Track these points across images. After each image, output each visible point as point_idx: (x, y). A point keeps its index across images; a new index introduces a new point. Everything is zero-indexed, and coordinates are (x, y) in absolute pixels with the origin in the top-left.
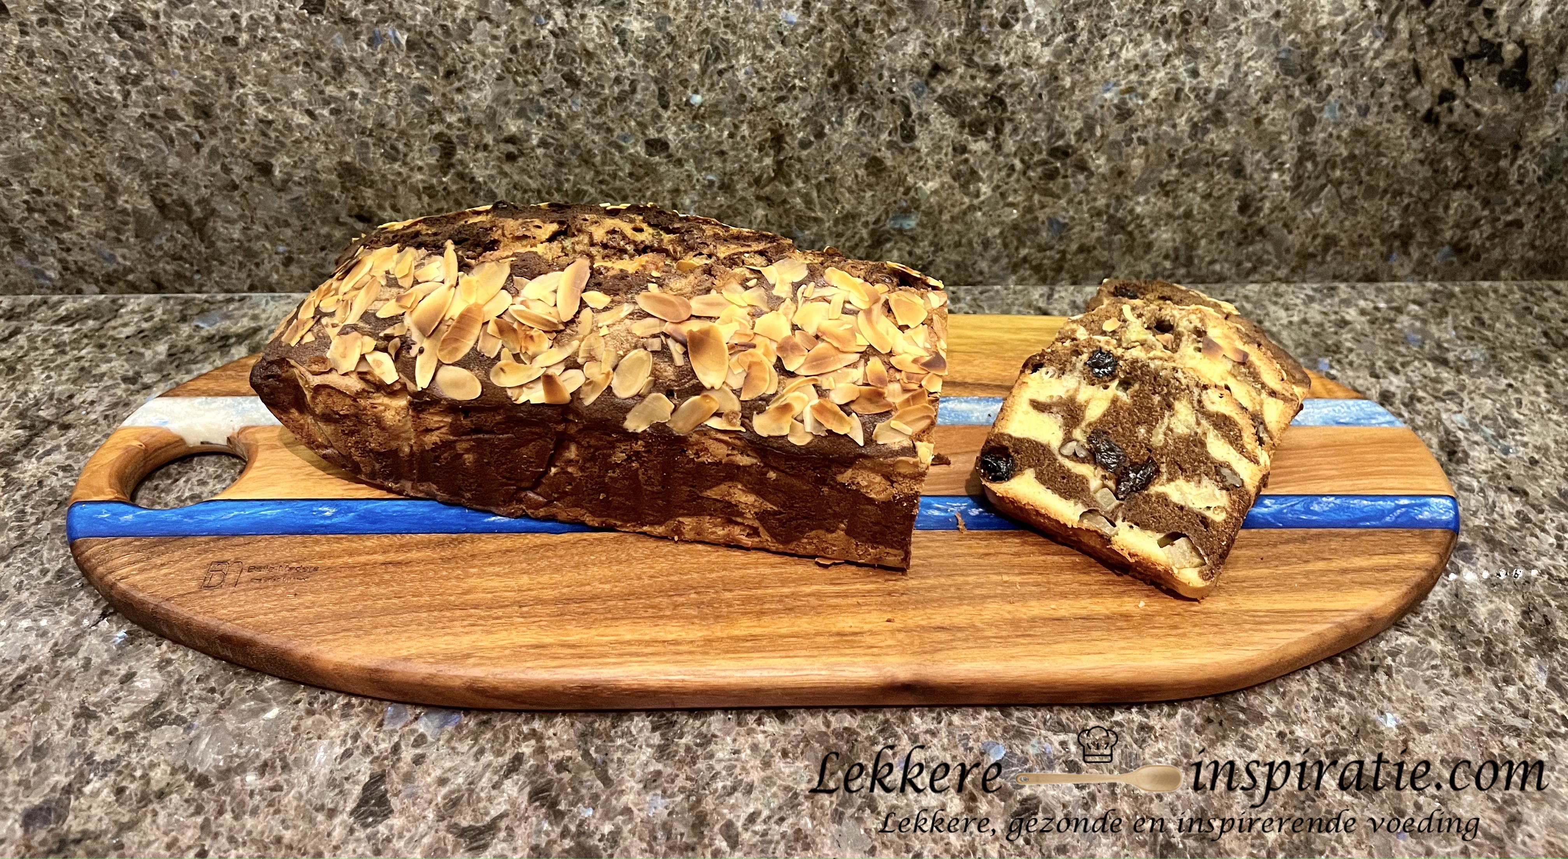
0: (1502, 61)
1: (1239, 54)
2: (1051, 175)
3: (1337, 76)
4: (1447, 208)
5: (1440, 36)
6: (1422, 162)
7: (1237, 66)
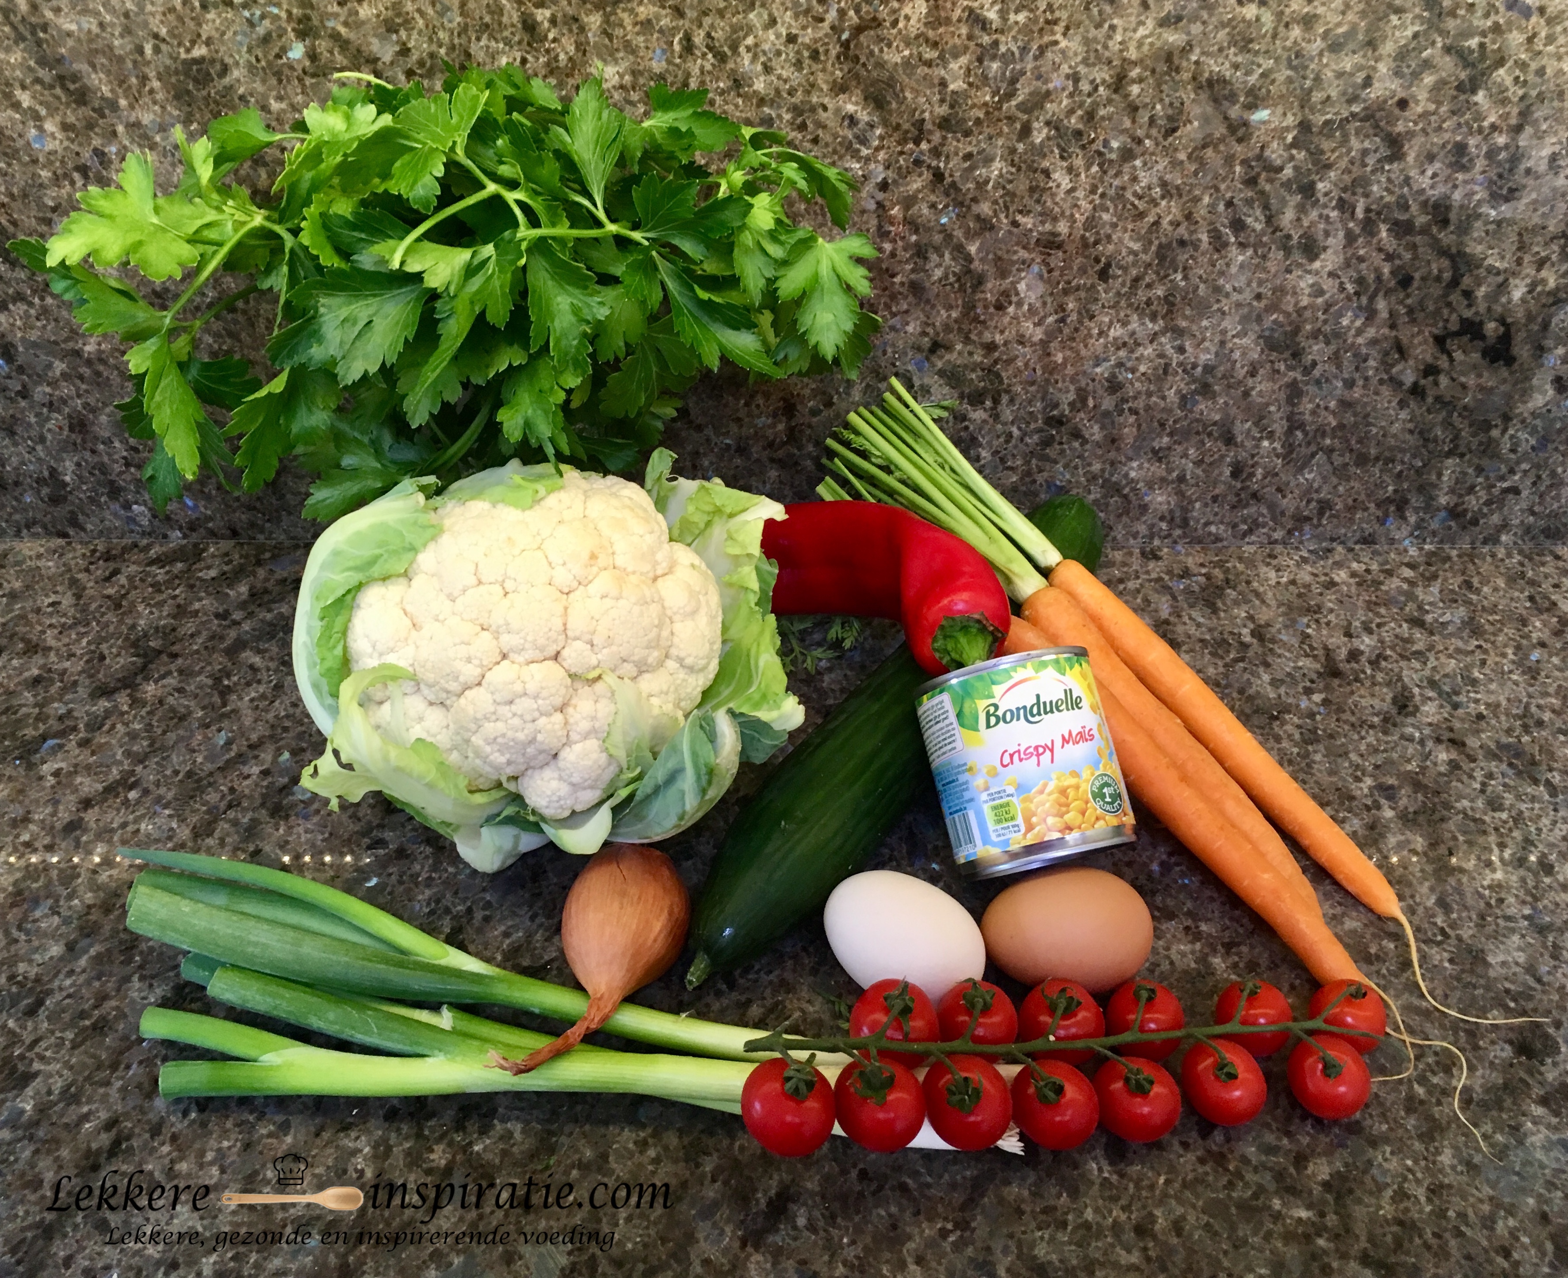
0: (1483, 337)
1: (1224, 332)
2: (1047, 442)
3: (1321, 352)
4: (1440, 475)
5: (1420, 316)
6: (1411, 432)
7: (1222, 343)
